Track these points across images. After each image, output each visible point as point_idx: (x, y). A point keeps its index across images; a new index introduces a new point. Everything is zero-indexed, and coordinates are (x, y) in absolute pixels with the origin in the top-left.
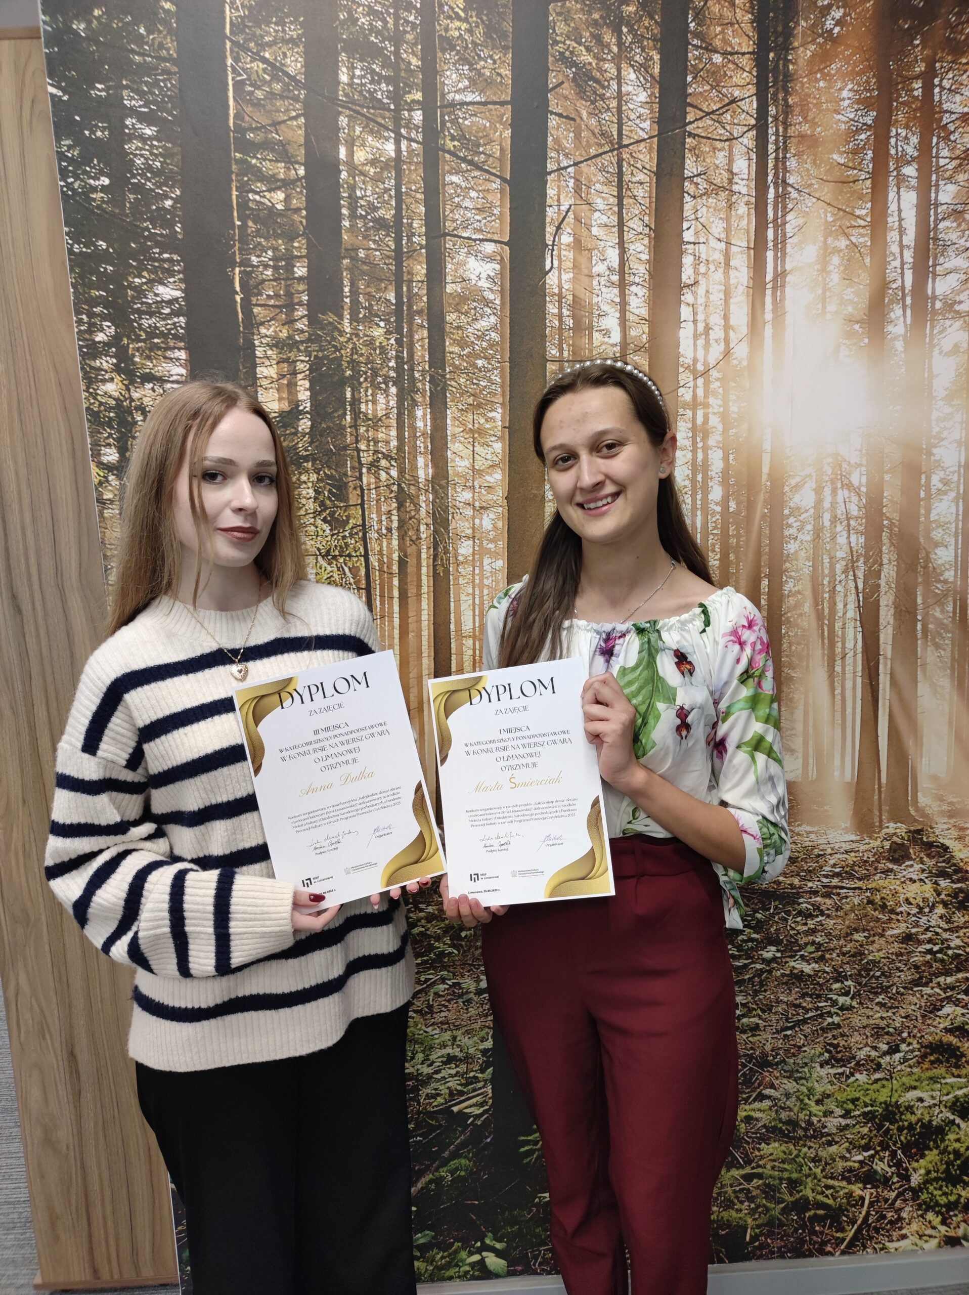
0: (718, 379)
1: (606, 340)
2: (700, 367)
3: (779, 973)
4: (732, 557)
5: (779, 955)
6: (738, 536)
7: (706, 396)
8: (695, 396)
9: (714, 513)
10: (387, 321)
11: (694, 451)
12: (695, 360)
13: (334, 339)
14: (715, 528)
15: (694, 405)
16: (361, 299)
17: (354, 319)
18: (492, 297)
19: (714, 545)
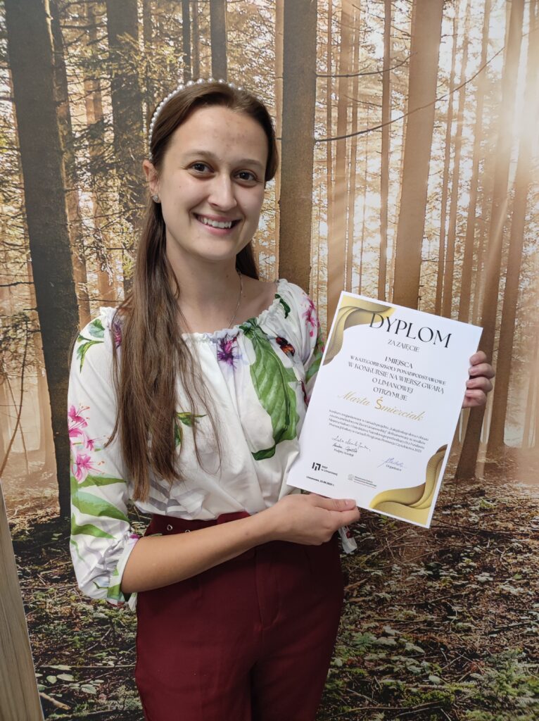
0: (473, 93)
1: (371, 55)
2: (457, 81)
3: (490, 593)
4: (475, 257)
5: (491, 579)
6: (482, 239)
7: (461, 109)
8: (450, 108)
9: (461, 218)
10: (175, 40)
11: (447, 161)
12: (453, 74)
13: (131, 58)
14: (461, 231)
15: (449, 117)
16: (153, 19)
17: (148, 39)
18: (267, 15)
19: (459, 247)
